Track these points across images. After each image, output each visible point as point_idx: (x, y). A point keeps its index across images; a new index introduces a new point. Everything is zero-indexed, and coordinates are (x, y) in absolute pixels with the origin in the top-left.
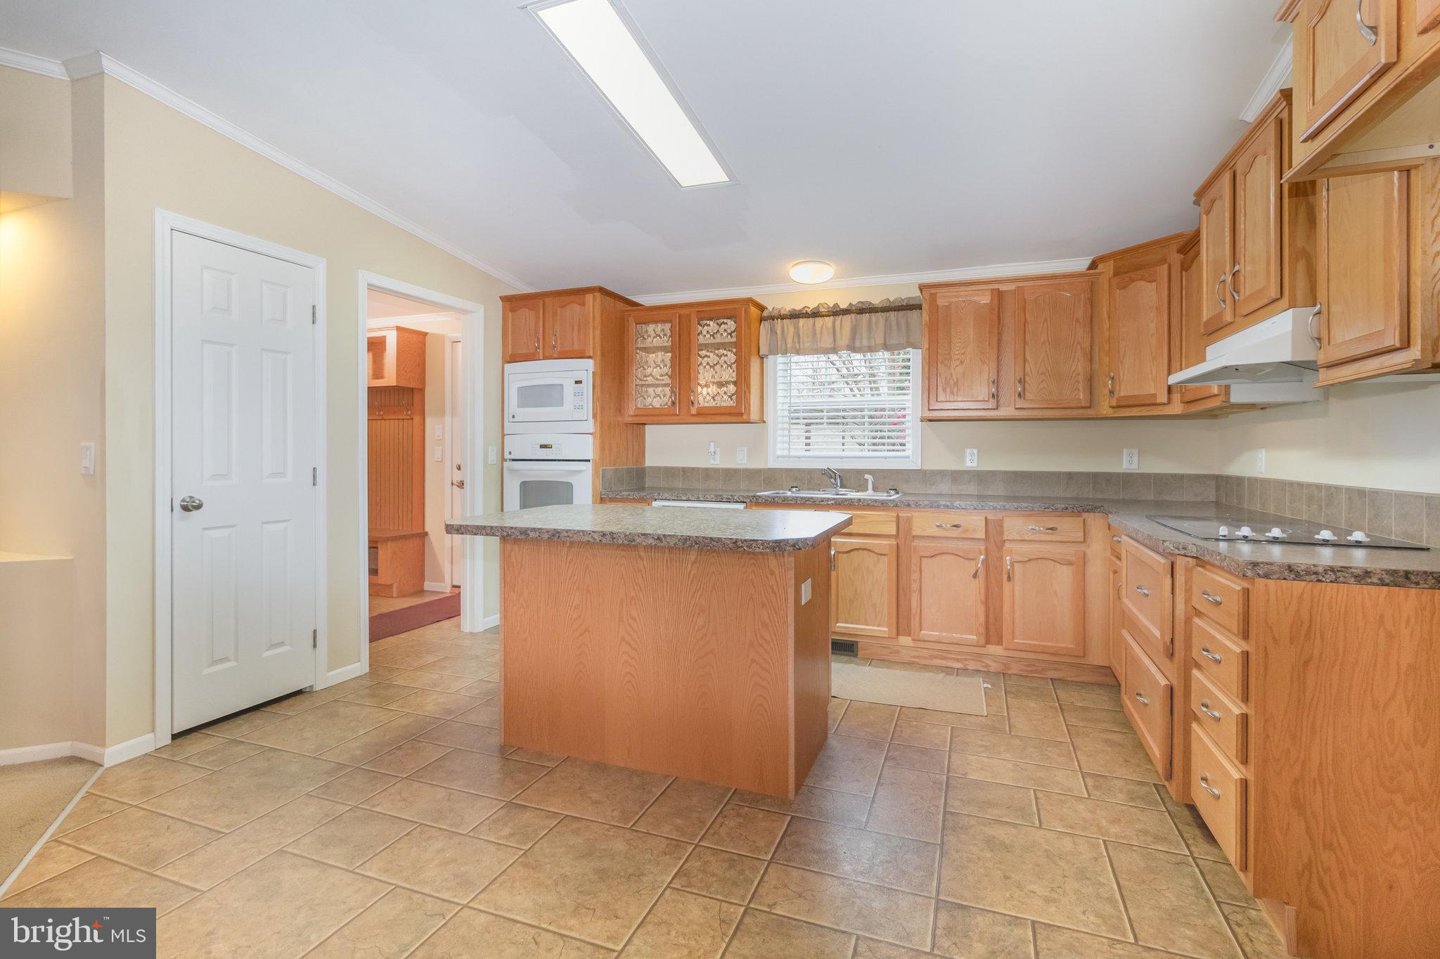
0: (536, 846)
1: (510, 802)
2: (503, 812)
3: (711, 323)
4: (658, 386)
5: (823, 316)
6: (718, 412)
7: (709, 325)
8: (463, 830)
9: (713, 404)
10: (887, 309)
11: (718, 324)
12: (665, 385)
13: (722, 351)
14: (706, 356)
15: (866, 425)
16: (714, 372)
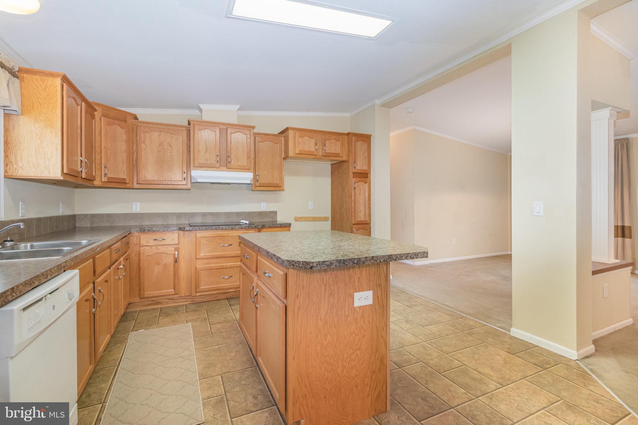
0: (397, 348)
1: (400, 368)
2: (404, 365)
8: (422, 364)
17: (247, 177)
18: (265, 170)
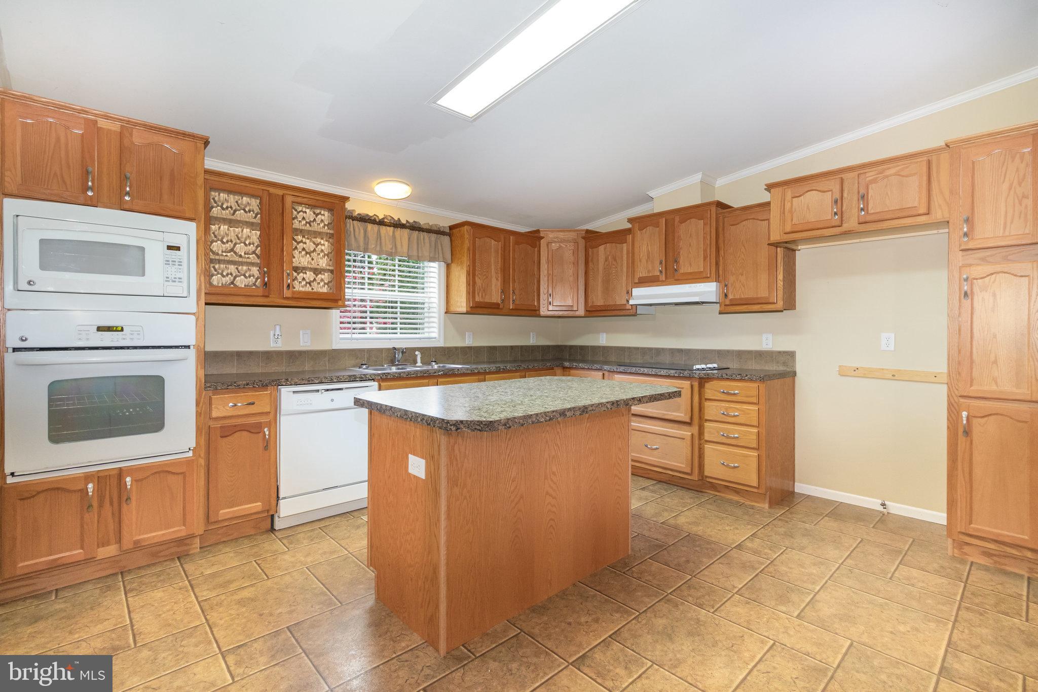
3: (308, 211)
4: (242, 264)
5: (386, 225)
6: (315, 297)
7: (306, 212)
9: (308, 289)
10: (429, 231)
11: (314, 213)
12: (253, 264)
13: (318, 240)
14: (302, 241)
15: (399, 314)
16: (310, 259)
17: (708, 290)
18: (742, 275)
